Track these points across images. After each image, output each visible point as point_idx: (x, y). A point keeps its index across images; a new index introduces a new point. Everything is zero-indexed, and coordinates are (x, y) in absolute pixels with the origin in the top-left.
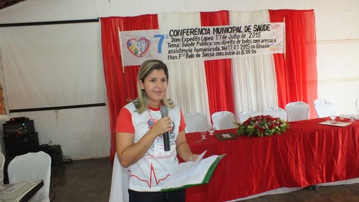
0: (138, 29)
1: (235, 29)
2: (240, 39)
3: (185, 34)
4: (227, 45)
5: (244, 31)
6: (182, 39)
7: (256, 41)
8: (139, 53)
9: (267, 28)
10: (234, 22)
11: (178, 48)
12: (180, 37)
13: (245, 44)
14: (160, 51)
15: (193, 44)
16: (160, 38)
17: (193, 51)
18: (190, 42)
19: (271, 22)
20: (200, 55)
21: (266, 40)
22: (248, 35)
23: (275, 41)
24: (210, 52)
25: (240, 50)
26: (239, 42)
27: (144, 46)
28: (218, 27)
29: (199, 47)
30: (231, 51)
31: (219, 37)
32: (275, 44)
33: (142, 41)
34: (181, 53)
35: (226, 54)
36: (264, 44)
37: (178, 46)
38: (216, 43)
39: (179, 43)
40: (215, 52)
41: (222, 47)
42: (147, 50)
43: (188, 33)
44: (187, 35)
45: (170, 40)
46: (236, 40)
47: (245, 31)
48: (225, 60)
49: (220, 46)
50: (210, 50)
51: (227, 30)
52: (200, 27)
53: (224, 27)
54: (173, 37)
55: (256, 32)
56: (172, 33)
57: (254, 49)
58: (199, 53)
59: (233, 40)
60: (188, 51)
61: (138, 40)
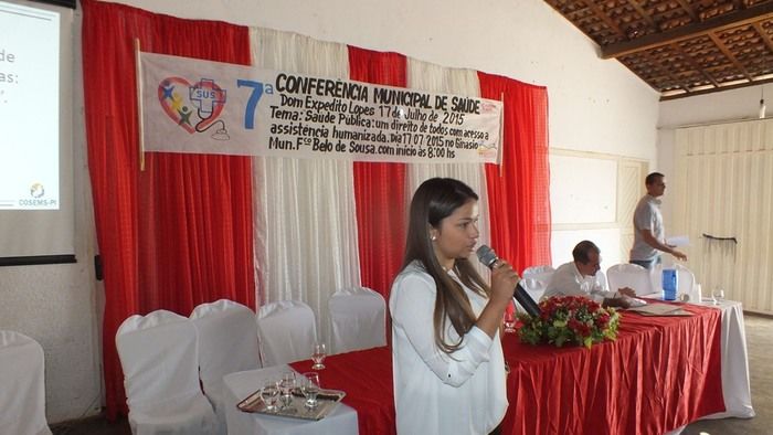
0: (193, 56)
1: (418, 98)
2: (427, 123)
3: (313, 90)
4: (401, 132)
5: (434, 106)
6: (307, 101)
7: (456, 132)
8: (194, 120)
9: (476, 107)
10: (416, 84)
11: (296, 123)
12: (301, 96)
13: (436, 135)
14: (249, 124)
15: (330, 119)
16: (253, 89)
17: (330, 134)
18: (323, 112)
19: (484, 95)
20: (344, 146)
21: (472, 133)
22: (441, 116)
23: (487, 137)
24: (365, 143)
25: (425, 147)
26: (424, 128)
27: (208, 103)
28: (385, 87)
29: (343, 127)
30: (409, 147)
31: (385, 110)
32: (487, 143)
33: (204, 89)
34: (302, 136)
35: (398, 153)
36: (469, 140)
37: (295, 117)
38: (381, 125)
39: (299, 110)
40: (377, 144)
41: (392, 135)
42: (218, 114)
43: (321, 91)
44: (318, 93)
45: (276, 99)
46: (419, 123)
47: (437, 108)
48: (393, 165)
49: (387, 132)
50: (367, 139)
51: (401, 99)
52: (347, 80)
53: (397, 89)
54: (285, 92)
55: (456, 113)
56: (283, 83)
57: (451, 149)
58: (343, 141)
59: (414, 122)
60: (319, 134)
61: (193, 84)
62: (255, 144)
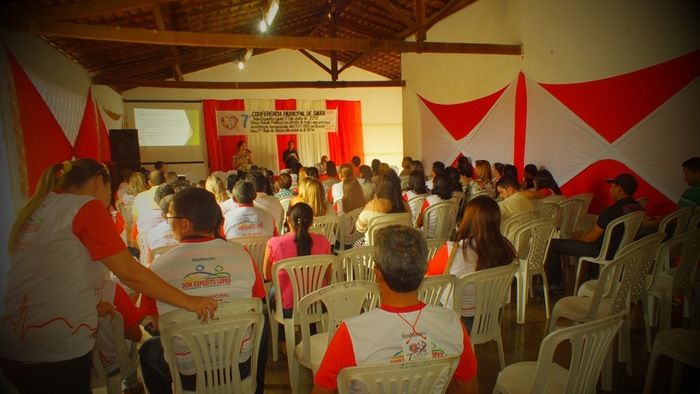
0: (230, 110)
1: (300, 113)
2: (303, 120)
4: (293, 124)
6: (261, 119)
7: (315, 123)
8: (230, 127)
9: (324, 113)
10: (299, 108)
11: (258, 125)
12: (259, 117)
13: (307, 124)
14: (245, 126)
15: (269, 123)
18: (266, 121)
19: (328, 108)
20: (273, 130)
22: (309, 118)
24: (281, 129)
25: (302, 128)
27: (233, 122)
29: (273, 125)
30: (296, 129)
31: (288, 118)
33: (232, 118)
35: (292, 131)
37: (258, 123)
39: (259, 121)
40: (285, 129)
41: (290, 126)
42: (236, 124)
45: (252, 119)
46: (300, 121)
48: (292, 135)
49: (288, 125)
51: (294, 114)
52: (274, 110)
53: (292, 111)
54: (255, 116)
55: (315, 116)
57: (313, 128)
59: (298, 121)
60: (265, 127)
61: (230, 117)
62: (247, 132)
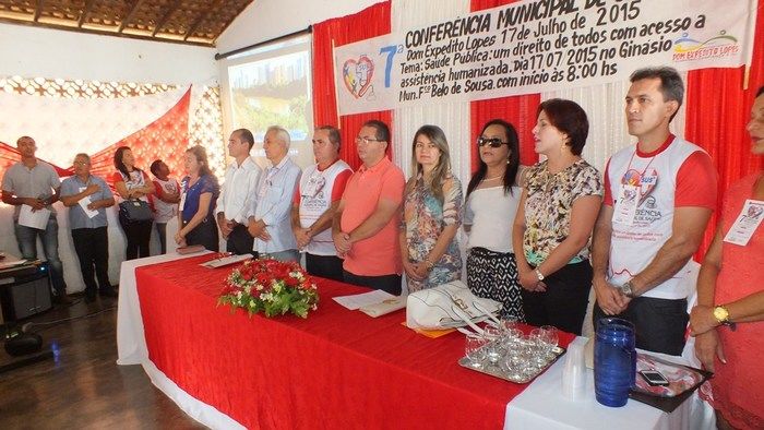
2: (569, 33)
3: (434, 38)
4: (528, 56)
5: (582, 6)
7: (622, 33)
8: (358, 88)
11: (419, 74)
12: (423, 47)
14: (387, 83)
15: (445, 62)
16: (389, 52)
17: (447, 77)
18: (440, 57)
20: (459, 87)
21: (658, 26)
22: (593, 17)
23: (701, 23)
24: (482, 79)
25: (564, 67)
26: (561, 42)
27: (365, 73)
28: (510, 6)
29: (458, 67)
30: (539, 72)
31: (509, 34)
32: (698, 34)
33: (363, 63)
35: (522, 83)
36: (654, 38)
37: (418, 68)
38: (499, 54)
39: (420, 61)
40: (496, 78)
41: (516, 62)
42: (370, 80)
43: (440, 36)
44: (437, 39)
45: (405, 57)
46: (553, 38)
47: (587, 6)
49: (509, 61)
50: (485, 74)
51: (533, 12)
52: (466, 14)
54: (412, 47)
56: (410, 40)
57: (610, 62)
58: (459, 82)
59: (546, 38)
60: (437, 79)
61: (357, 61)
62: (392, 99)
